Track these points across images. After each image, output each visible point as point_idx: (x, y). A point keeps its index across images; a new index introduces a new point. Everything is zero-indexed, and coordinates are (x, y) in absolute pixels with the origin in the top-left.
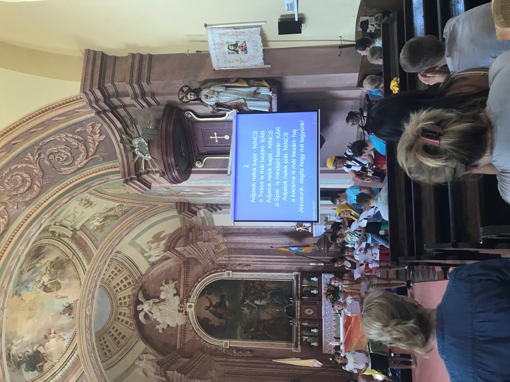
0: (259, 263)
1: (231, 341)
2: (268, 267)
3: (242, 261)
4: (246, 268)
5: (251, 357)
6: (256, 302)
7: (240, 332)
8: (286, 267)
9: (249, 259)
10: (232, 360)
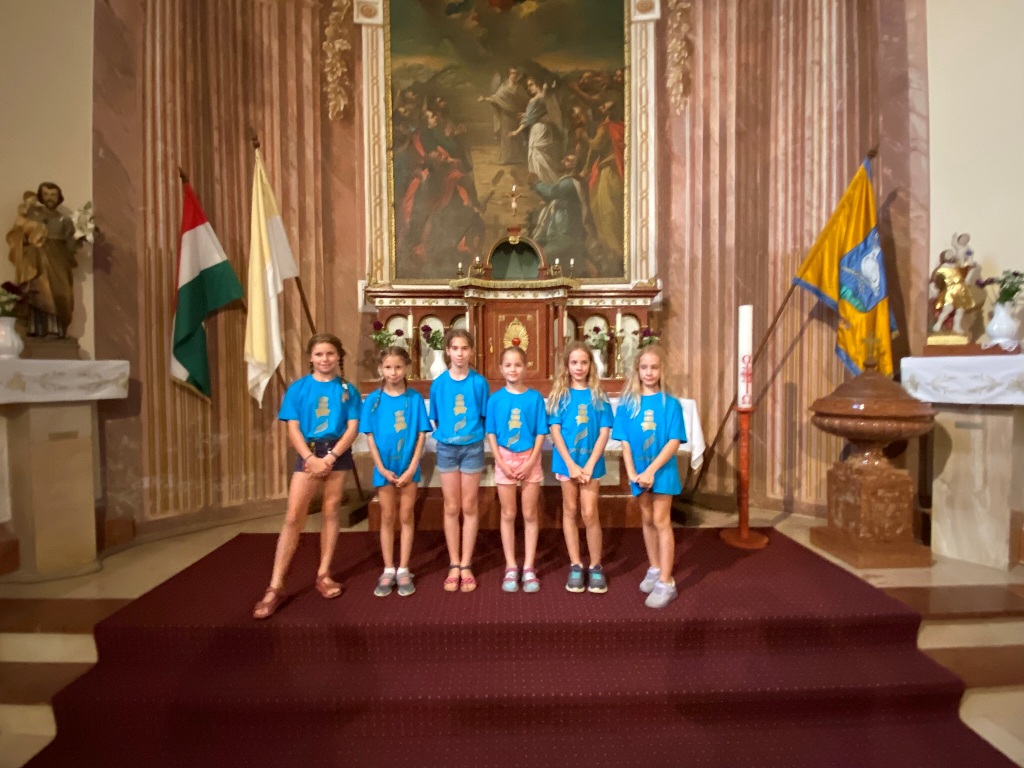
0: (700, 132)
1: (381, 32)
2: (682, 173)
3: (707, 58)
4: (673, 76)
5: (324, 112)
6: (538, 130)
7: (420, 67)
8: (681, 251)
9: (716, 85)
10: (306, 29)
